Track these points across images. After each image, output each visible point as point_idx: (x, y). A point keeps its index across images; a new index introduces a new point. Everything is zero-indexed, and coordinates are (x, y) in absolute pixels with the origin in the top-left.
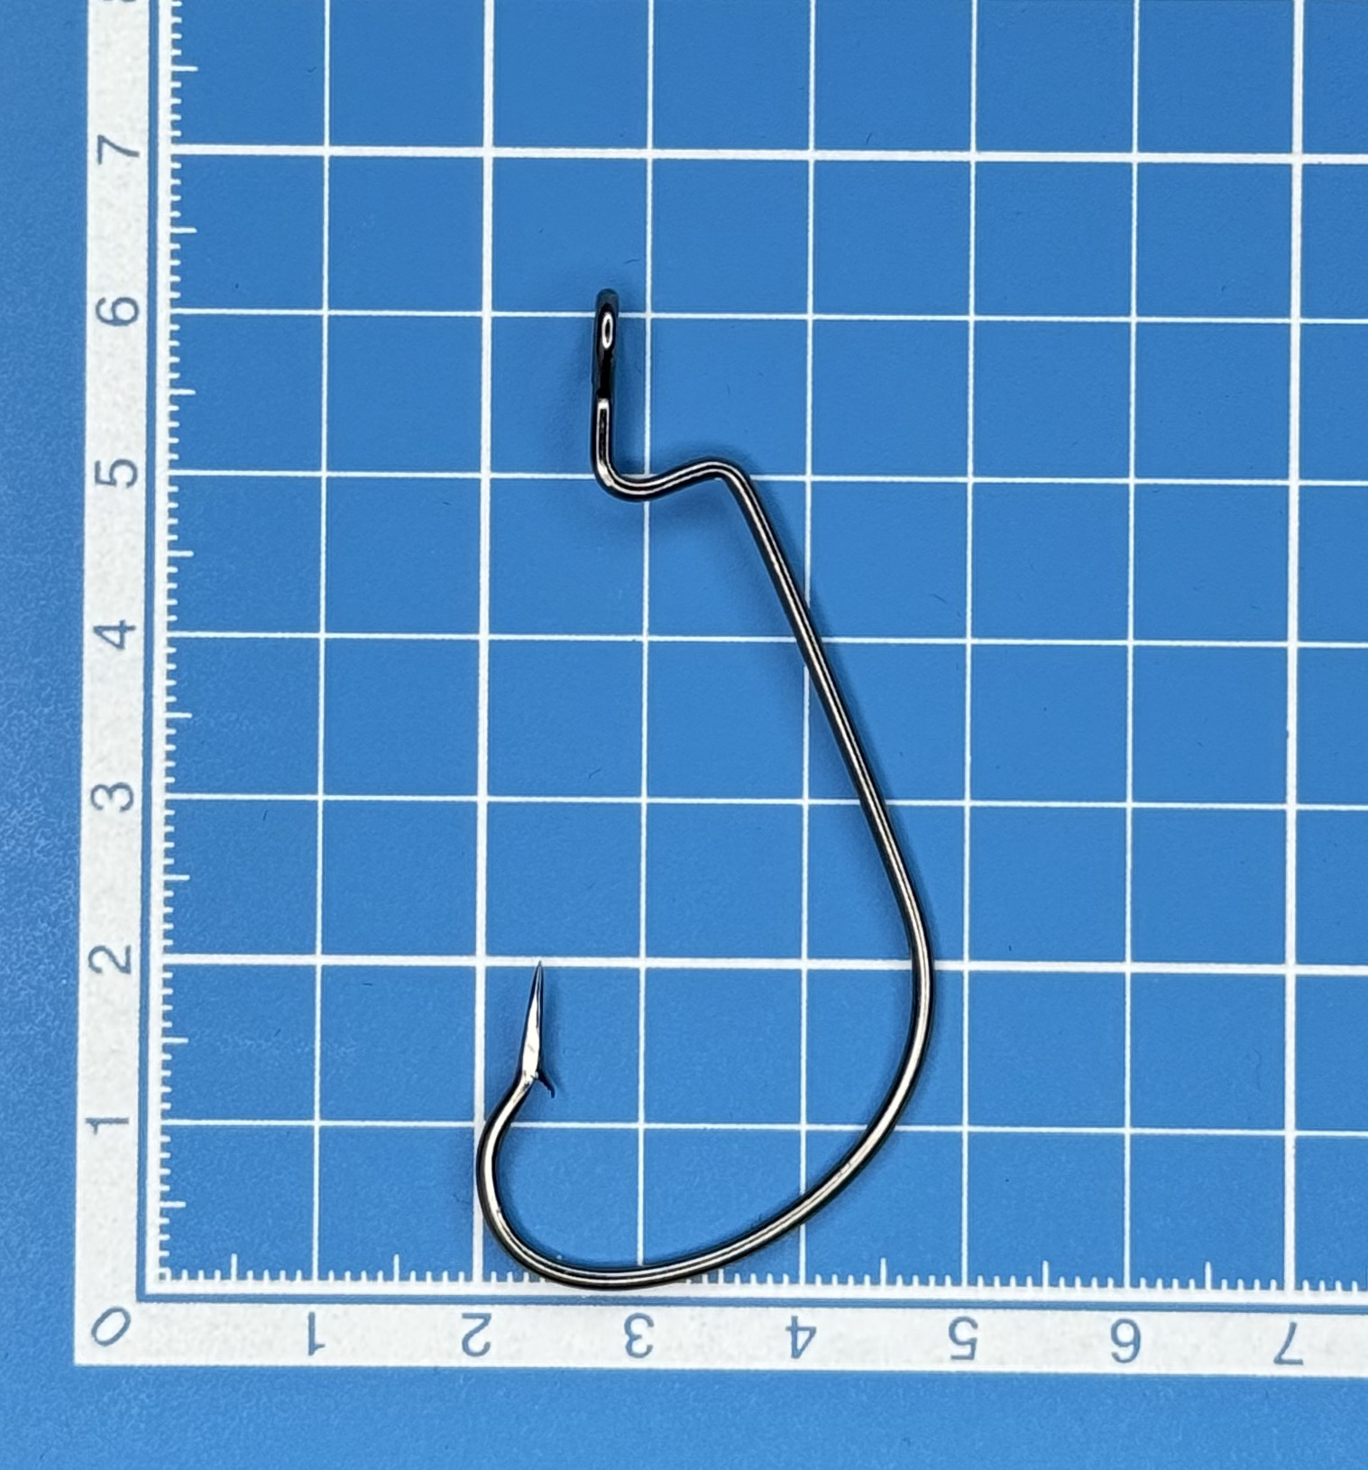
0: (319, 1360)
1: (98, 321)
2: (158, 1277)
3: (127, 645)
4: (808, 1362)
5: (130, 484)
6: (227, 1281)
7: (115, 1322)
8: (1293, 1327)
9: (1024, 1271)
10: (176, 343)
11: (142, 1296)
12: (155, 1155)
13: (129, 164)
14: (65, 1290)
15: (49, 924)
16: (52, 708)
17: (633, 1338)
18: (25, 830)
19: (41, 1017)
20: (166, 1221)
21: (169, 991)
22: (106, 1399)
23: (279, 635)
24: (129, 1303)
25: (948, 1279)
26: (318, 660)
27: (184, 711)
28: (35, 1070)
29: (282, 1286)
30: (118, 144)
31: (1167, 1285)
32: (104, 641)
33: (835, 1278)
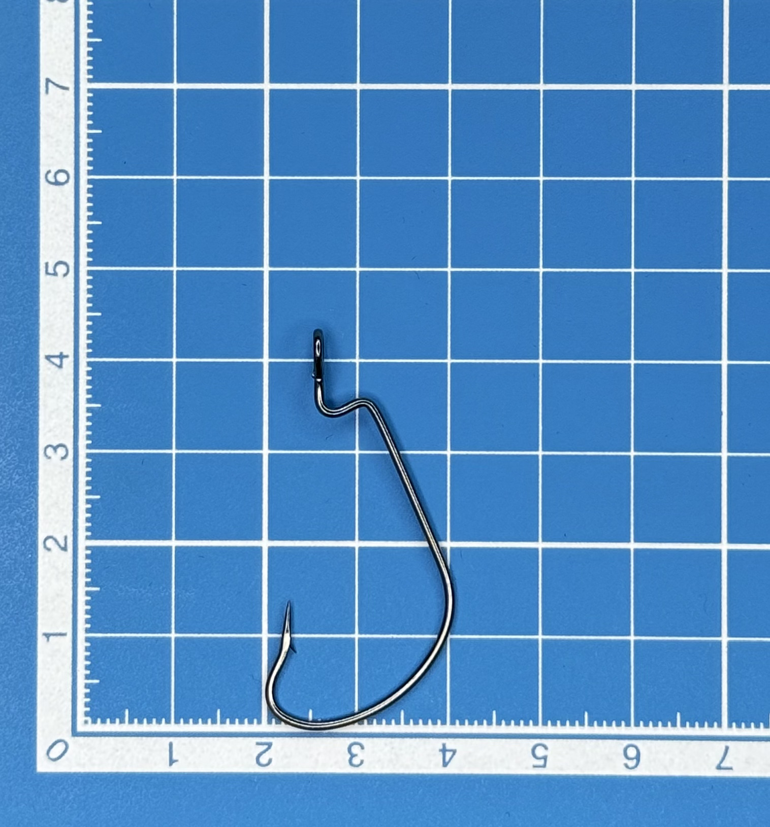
0: (175, 769)
1: (47, 184)
2: (83, 722)
3: (64, 366)
4: (452, 770)
5: (65, 275)
6: (122, 725)
7: (60, 748)
8: (727, 749)
9: (575, 718)
10: (90, 195)
11: (75, 733)
12: (82, 653)
13: (63, 94)
14: (31, 730)
15: (21, 523)
16: (22, 401)
17: (353, 756)
18: (7, 470)
19: (17, 576)
20: (88, 691)
21: (89, 561)
22: (55, 791)
23: (150, 360)
24: (68, 737)
25: (531, 722)
26: (172, 373)
27: (97, 403)
28: (14, 606)
29: (154, 727)
30: (57, 83)
31: (655, 725)
32: (51, 364)
33: (467, 722)
